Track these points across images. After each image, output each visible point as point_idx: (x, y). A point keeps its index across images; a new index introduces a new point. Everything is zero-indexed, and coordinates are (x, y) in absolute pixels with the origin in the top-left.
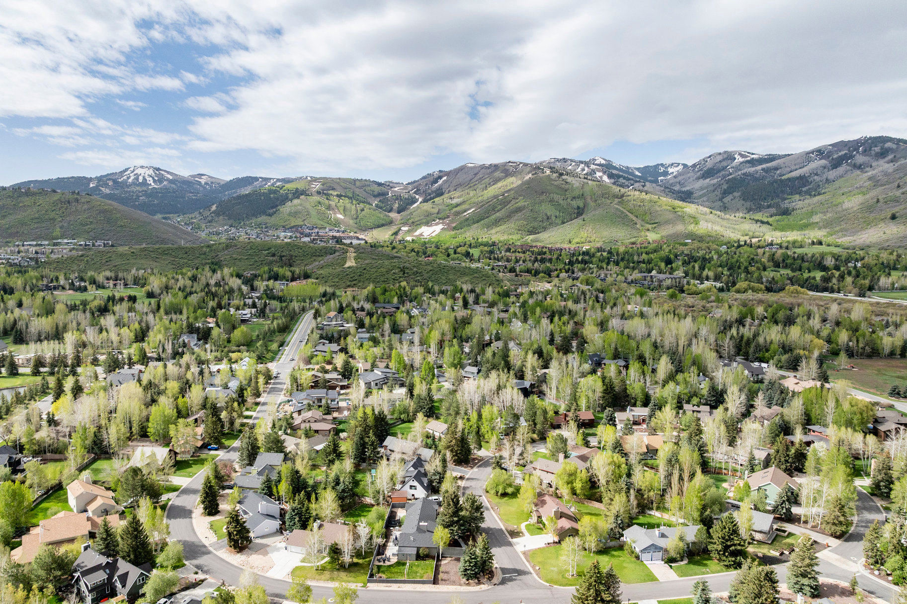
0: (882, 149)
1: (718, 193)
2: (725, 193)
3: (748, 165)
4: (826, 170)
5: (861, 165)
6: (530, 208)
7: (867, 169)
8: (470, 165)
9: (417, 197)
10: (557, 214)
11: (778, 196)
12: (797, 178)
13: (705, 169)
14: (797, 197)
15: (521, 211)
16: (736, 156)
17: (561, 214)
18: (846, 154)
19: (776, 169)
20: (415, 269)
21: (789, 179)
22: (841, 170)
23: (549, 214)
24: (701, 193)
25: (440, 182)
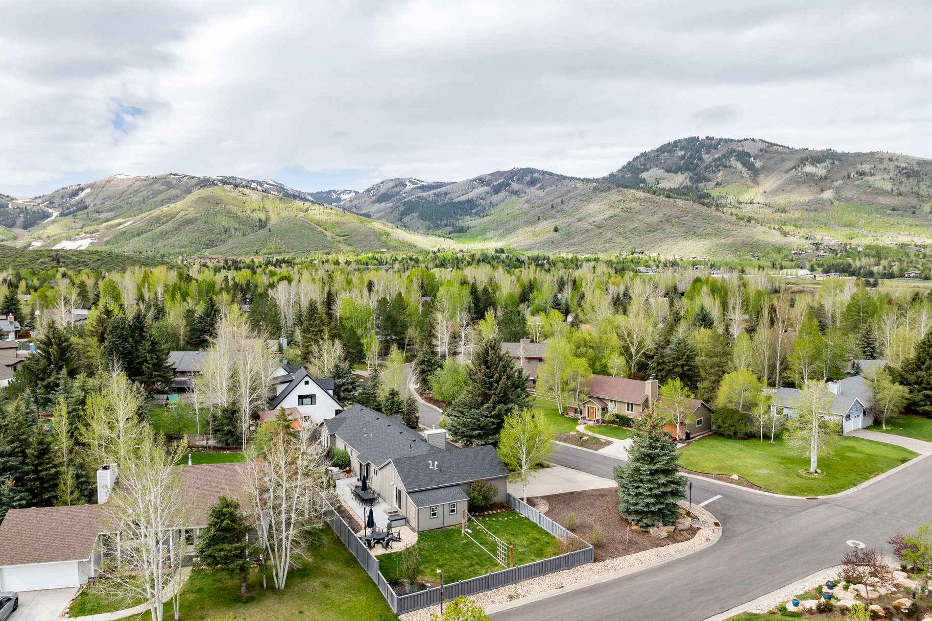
0: (532, 178)
1: (396, 214)
2: (403, 214)
3: (419, 190)
4: (489, 195)
5: (517, 192)
6: (204, 220)
7: (523, 195)
8: (120, 177)
9: (51, 211)
10: (237, 226)
11: (452, 217)
12: (466, 202)
13: (379, 194)
14: (468, 218)
15: (192, 223)
16: (407, 183)
17: (241, 227)
18: (503, 182)
19: (446, 194)
20: (75, 258)
21: (460, 202)
22: (502, 194)
23: (226, 226)
24: (379, 215)
25: (82, 194)
